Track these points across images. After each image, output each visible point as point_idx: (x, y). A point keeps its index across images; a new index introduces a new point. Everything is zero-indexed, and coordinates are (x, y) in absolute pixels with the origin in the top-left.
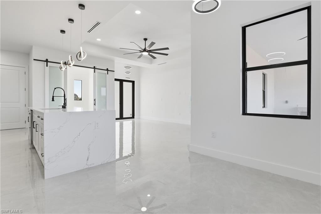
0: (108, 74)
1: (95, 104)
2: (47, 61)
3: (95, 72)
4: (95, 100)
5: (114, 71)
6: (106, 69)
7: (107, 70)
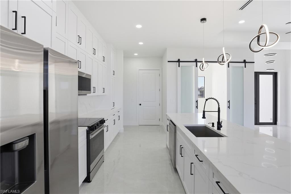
0: (245, 67)
1: (229, 107)
2: (179, 61)
3: (229, 67)
4: (229, 102)
5: (254, 62)
6: (243, 61)
7: (245, 62)
